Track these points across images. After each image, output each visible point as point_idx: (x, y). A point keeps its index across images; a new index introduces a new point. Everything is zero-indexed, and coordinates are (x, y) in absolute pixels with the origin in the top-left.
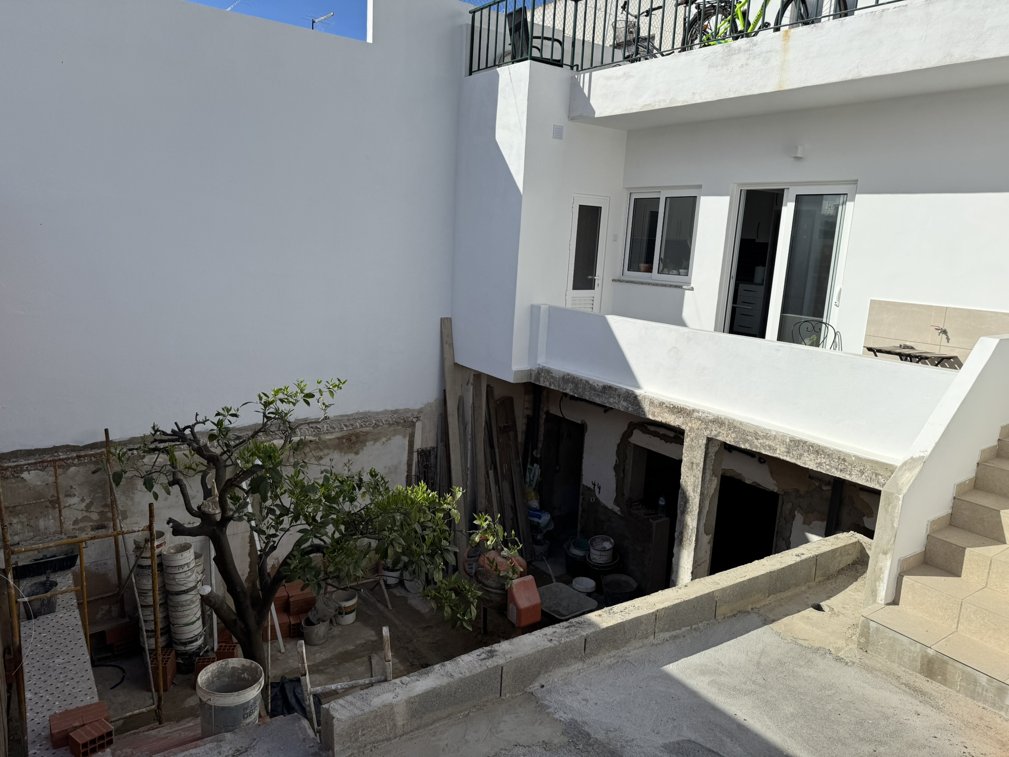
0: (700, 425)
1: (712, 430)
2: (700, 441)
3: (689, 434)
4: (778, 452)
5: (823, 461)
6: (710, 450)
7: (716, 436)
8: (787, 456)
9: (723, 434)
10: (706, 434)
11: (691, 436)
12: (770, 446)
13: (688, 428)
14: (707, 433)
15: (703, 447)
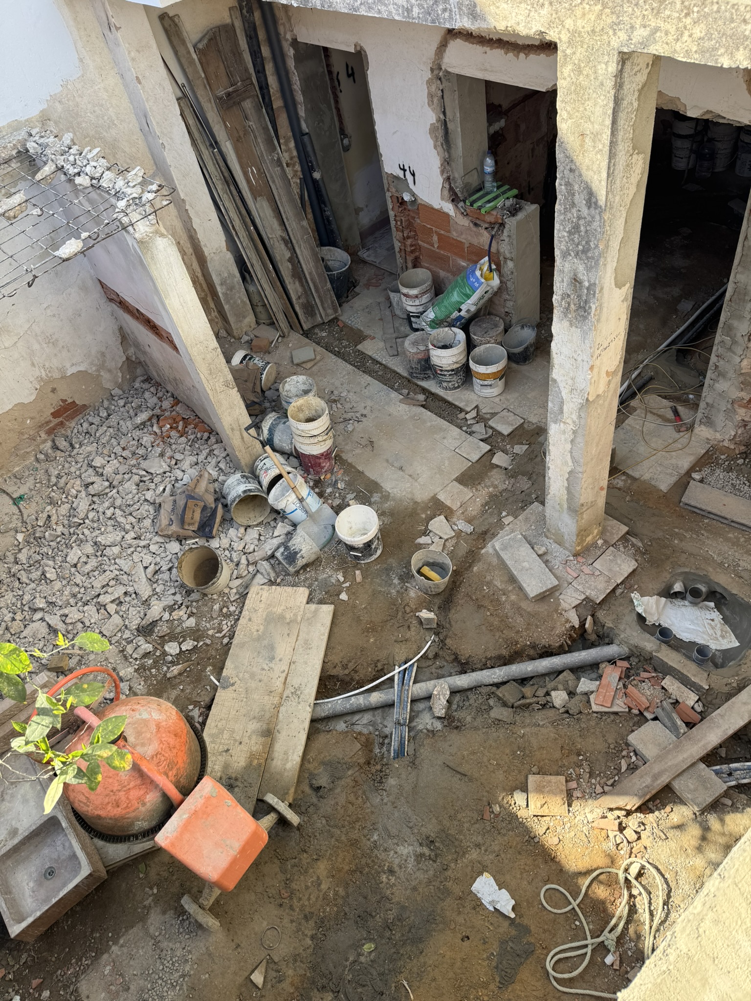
0: (599, 16)
1: (632, 27)
2: (601, 68)
3: (569, 52)
6: (626, 86)
7: (644, 44)
9: (667, 33)
10: (615, 43)
11: (576, 58)
13: (565, 37)
14: (618, 41)
15: (610, 84)
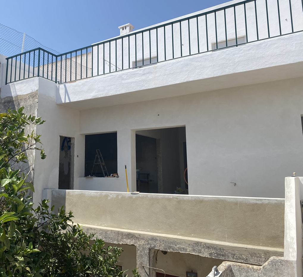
0: (144, 242)
1: (151, 244)
2: (146, 251)
3: (139, 248)
4: (188, 250)
5: (213, 252)
6: (151, 256)
7: (153, 247)
8: (193, 252)
9: (158, 246)
11: (140, 250)
12: (183, 248)
13: (138, 245)
14: (149, 246)
15: (147, 254)
